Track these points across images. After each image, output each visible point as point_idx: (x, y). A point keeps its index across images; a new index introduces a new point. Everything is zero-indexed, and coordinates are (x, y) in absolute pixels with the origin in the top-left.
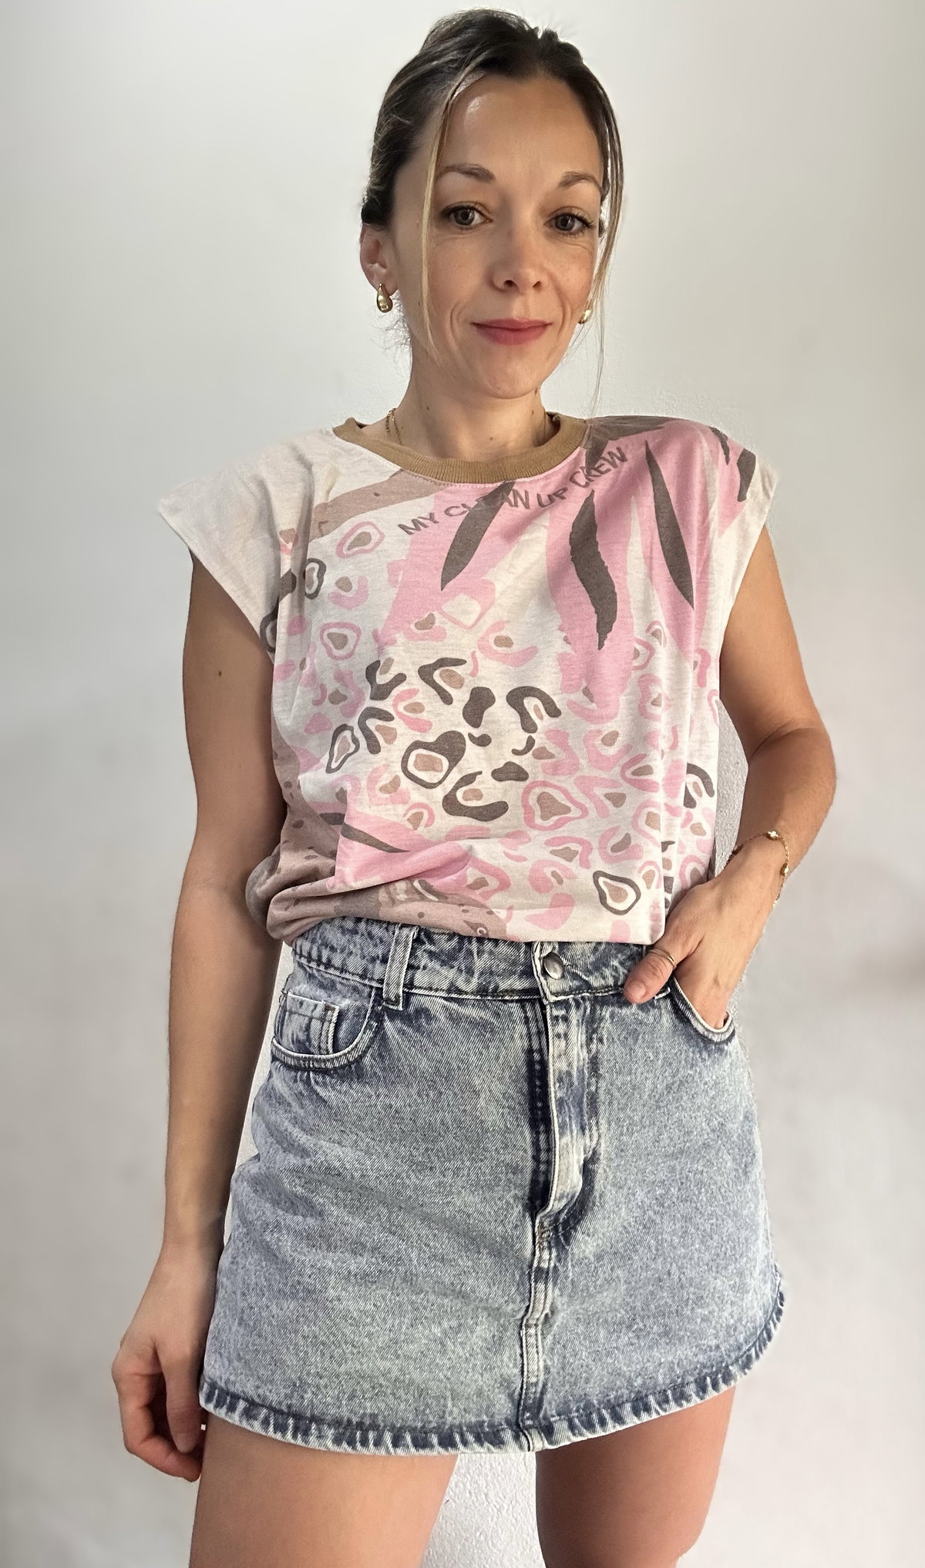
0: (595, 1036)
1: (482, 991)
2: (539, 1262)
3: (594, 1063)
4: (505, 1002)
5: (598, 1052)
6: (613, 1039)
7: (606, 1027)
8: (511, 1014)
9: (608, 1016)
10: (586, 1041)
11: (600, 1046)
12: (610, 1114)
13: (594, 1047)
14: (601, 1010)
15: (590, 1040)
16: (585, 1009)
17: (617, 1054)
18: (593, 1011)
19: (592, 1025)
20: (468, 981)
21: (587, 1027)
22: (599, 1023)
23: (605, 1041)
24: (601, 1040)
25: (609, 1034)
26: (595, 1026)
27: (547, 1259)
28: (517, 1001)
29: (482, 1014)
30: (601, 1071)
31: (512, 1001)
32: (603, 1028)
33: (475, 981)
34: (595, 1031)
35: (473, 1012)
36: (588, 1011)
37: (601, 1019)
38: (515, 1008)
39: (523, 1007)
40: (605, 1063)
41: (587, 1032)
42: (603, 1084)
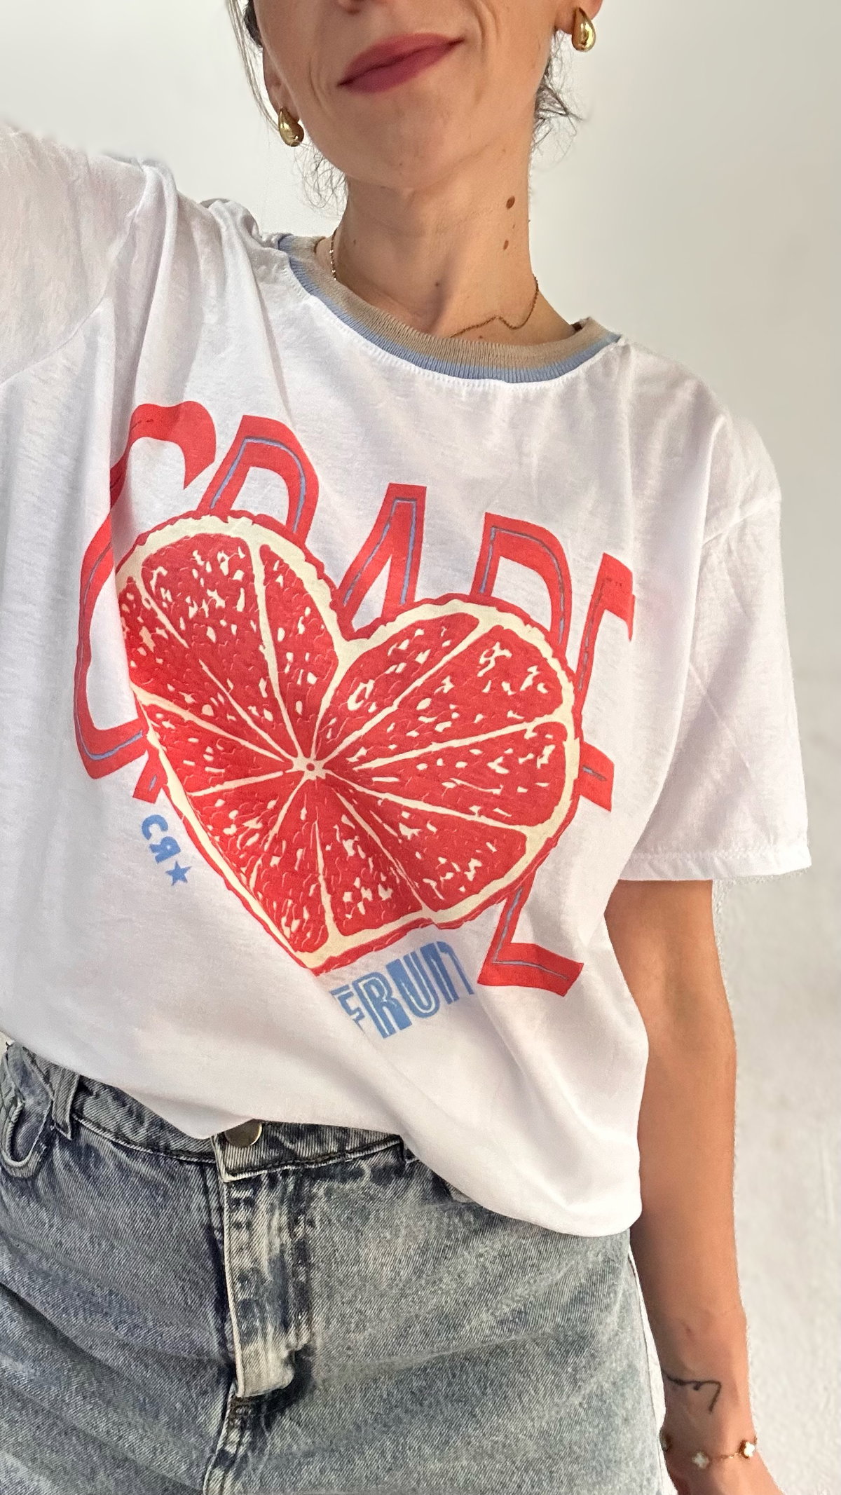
0: (301, 1218)
1: (151, 1144)
2: (225, 1444)
3: (302, 1251)
4: (181, 1162)
5: (306, 1236)
6: (330, 1221)
7: (319, 1209)
8: (187, 1179)
9: (321, 1192)
10: (289, 1224)
11: (309, 1229)
12: (330, 1309)
13: (300, 1231)
14: (311, 1185)
15: (293, 1223)
16: (285, 1187)
17: (336, 1239)
18: (299, 1186)
19: (297, 1206)
20: (135, 1131)
21: (289, 1207)
22: (309, 1202)
23: (317, 1223)
24: (311, 1223)
25: (324, 1214)
26: (303, 1205)
27: (234, 1442)
28: (197, 1164)
29: (154, 1173)
30: (313, 1260)
31: (190, 1163)
32: (315, 1208)
33: (143, 1131)
34: (301, 1212)
35: (144, 1169)
36: (291, 1188)
37: (312, 1198)
38: (192, 1170)
39: (203, 1172)
40: (318, 1250)
41: (289, 1212)
42: (317, 1276)
